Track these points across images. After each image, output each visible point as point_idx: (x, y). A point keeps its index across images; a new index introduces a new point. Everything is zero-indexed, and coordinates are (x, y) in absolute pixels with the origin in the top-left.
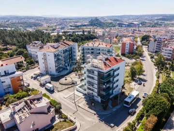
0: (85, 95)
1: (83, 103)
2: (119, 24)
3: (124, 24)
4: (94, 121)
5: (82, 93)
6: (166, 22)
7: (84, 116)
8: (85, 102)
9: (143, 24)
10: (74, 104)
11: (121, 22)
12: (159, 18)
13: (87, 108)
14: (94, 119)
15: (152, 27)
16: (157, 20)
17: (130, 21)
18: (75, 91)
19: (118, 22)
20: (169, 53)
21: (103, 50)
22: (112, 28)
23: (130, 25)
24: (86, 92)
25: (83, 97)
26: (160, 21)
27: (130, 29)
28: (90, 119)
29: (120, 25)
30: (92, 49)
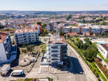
2: (11, 16)
3: (15, 16)
6: (38, 15)
9: (27, 16)
12: (34, 13)
14: (71, 75)
15: (33, 18)
23: (20, 17)
25: (51, 67)
26: (35, 15)
29: (13, 17)
30: (24, 34)
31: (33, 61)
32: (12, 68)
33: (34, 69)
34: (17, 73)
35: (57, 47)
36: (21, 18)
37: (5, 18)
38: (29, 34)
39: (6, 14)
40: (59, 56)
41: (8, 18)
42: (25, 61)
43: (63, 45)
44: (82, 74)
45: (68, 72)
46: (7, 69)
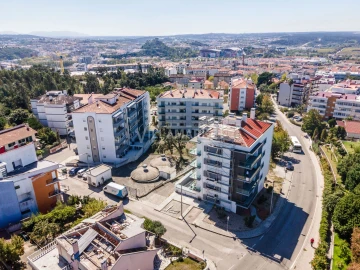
0: (198, 200)
1: (201, 218)
2: (203, 51)
3: (213, 52)
4: (238, 252)
5: (191, 197)
6: (288, 48)
7: (214, 245)
8: (203, 215)
9: (249, 51)
10: (183, 223)
11: (206, 48)
12: (275, 40)
13: (212, 226)
14: (236, 248)
15: (266, 57)
16: (272, 43)
17: (224, 45)
18: (174, 194)
19: (201, 48)
20: (320, 106)
21: (205, 105)
22: (191, 59)
23: (225, 53)
24: (200, 195)
25: (197, 205)
26: (278, 46)
27: (226, 61)
28: (228, 251)
29: (206, 53)
30: (182, 104)
31: (165, 176)
32: (114, 178)
33: (153, 196)
34: (114, 189)
35: (220, 152)
36: (227, 56)
37: (185, 57)
38: (197, 104)
39: (193, 44)
40: (226, 180)
41: (194, 56)
42: (146, 171)
43: (237, 147)
44: (279, 261)
45: (234, 236)
46: (103, 175)
